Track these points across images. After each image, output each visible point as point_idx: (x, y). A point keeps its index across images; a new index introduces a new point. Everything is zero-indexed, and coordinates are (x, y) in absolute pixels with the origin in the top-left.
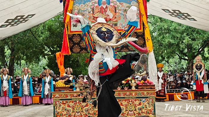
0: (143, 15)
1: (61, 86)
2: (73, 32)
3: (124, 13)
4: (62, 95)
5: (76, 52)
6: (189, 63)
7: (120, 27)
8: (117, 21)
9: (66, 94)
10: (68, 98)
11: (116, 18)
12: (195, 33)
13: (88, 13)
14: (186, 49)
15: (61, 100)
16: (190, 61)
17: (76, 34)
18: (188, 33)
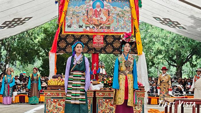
0: (135, 19)
1: (53, 85)
2: (67, 32)
3: (117, 17)
4: (53, 93)
5: (69, 52)
6: (177, 70)
7: (113, 30)
8: (109, 24)
9: (58, 92)
10: (59, 96)
11: (109, 21)
12: (185, 41)
13: (82, 15)
14: (176, 56)
15: (52, 98)
16: (179, 67)
17: (70, 35)
18: (177, 41)
